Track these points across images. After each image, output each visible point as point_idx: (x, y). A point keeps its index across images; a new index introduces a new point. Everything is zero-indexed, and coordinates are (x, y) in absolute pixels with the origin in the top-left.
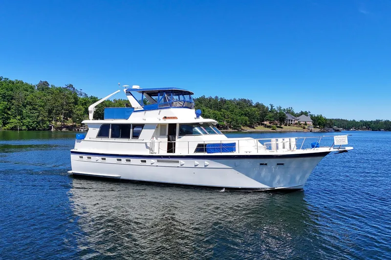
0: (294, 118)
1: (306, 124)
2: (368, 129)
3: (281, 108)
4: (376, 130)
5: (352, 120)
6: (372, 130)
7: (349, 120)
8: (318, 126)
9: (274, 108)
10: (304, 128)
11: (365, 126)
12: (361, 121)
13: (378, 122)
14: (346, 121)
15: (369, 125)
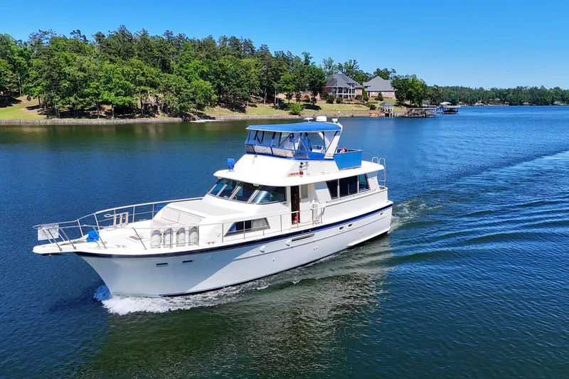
0: (353, 85)
1: (380, 98)
2: (504, 102)
3: (332, 62)
4: (516, 105)
5: (478, 88)
6: (510, 105)
7: (474, 89)
8: (408, 103)
9: (311, 61)
10: (373, 108)
11: (499, 97)
12: (493, 89)
13: (519, 90)
14: (470, 90)
15: (505, 96)
